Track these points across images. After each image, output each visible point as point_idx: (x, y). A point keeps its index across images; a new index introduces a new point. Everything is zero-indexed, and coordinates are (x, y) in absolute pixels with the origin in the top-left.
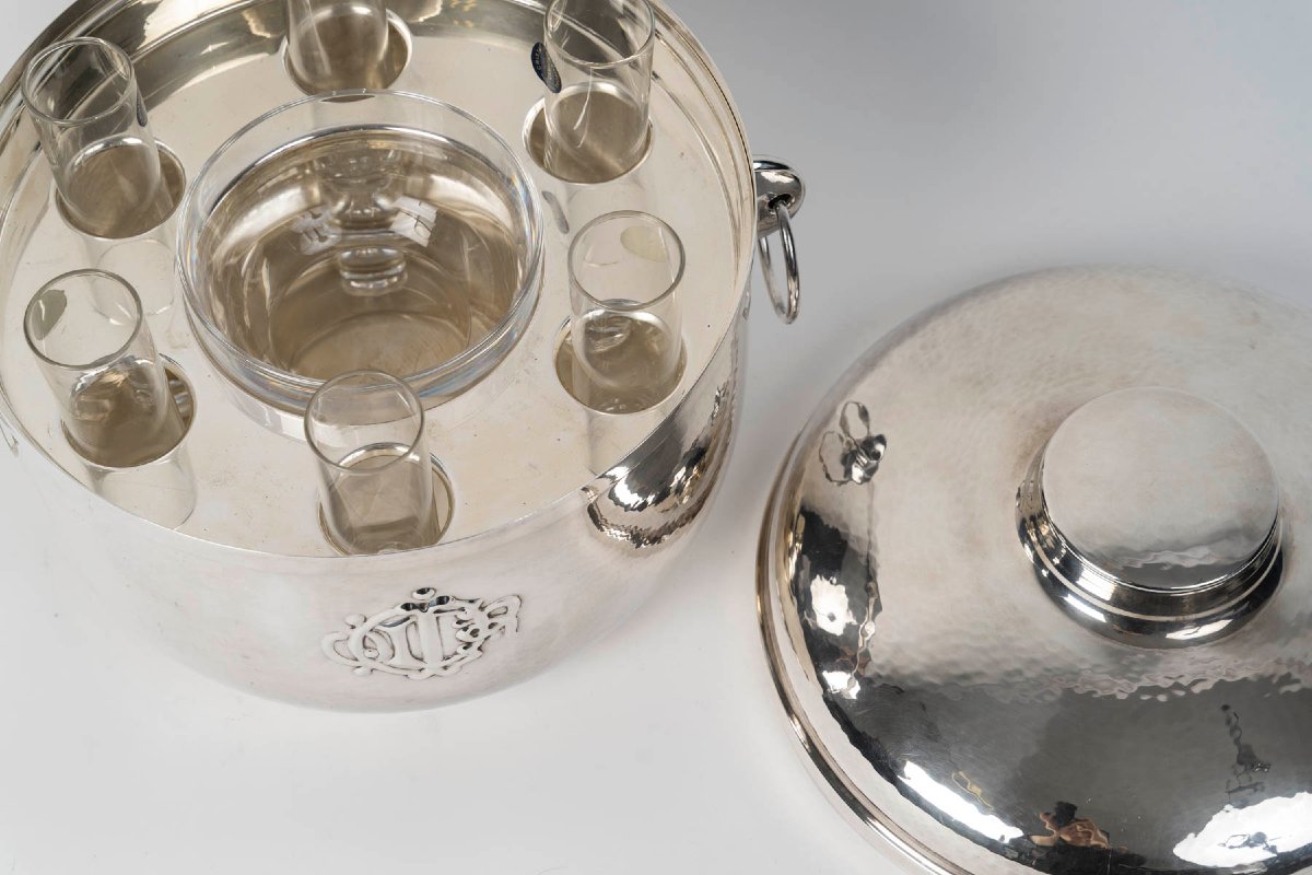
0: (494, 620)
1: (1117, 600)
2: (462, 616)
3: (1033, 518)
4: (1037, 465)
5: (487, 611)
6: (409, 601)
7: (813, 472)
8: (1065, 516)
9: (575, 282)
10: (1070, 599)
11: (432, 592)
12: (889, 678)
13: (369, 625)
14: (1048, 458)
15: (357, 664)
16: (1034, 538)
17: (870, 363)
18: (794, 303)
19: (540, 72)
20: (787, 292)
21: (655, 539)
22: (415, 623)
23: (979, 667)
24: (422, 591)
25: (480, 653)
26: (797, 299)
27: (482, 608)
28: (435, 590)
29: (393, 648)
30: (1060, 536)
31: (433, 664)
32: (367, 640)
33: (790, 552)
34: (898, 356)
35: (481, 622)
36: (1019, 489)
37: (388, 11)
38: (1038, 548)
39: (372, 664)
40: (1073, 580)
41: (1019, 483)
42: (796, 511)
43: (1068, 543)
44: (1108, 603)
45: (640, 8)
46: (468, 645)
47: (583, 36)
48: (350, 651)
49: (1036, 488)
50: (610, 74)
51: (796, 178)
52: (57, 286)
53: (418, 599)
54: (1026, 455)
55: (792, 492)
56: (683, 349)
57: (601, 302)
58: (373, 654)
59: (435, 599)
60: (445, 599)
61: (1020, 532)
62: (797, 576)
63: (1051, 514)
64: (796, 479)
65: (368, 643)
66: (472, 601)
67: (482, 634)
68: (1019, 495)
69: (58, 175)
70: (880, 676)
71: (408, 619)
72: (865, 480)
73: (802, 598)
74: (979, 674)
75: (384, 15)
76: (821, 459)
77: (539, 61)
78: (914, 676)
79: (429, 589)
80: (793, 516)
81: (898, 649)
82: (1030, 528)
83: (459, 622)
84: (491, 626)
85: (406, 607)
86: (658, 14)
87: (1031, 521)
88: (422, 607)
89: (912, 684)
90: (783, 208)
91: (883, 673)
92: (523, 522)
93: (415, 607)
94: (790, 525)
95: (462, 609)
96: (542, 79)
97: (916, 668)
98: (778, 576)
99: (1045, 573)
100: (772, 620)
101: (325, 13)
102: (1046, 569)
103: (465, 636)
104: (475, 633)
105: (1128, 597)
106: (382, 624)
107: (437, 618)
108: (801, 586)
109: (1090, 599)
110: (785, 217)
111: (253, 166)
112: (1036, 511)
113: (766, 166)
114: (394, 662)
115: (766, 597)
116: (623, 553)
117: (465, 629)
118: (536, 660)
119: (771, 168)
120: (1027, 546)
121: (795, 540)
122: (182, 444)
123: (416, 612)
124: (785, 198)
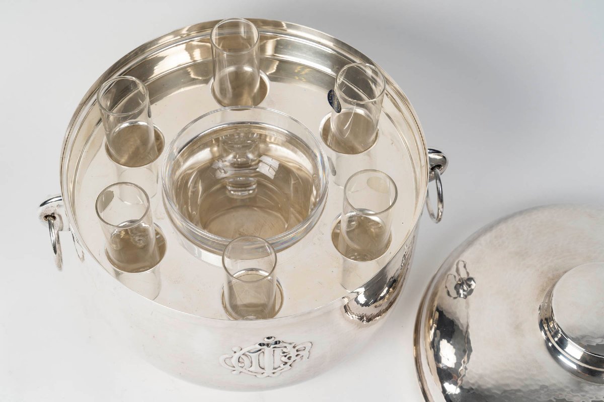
0: (298, 353)
1: (583, 360)
2: (285, 350)
3: (546, 319)
4: (550, 295)
5: (297, 348)
6: (262, 342)
7: (442, 292)
8: (561, 319)
9: (346, 199)
10: (561, 357)
11: (273, 338)
12: (476, 389)
13: (242, 352)
14: (555, 292)
15: (234, 369)
16: (546, 328)
17: (470, 243)
18: (440, 214)
19: (331, 103)
20: (437, 209)
21: (369, 320)
22: (263, 352)
23: (518, 387)
24: (268, 338)
25: (290, 367)
26: (442, 213)
27: (294, 347)
28: (275, 338)
29: (252, 363)
30: (559, 329)
31: (269, 371)
32: (240, 358)
33: (431, 329)
34: (484, 240)
35: (293, 353)
36: (540, 306)
37: (260, 71)
38: (548, 333)
39: (241, 370)
40: (563, 349)
41: (540, 303)
42: (434, 309)
43: (562, 331)
44: (578, 360)
45: (380, 78)
46: (286, 363)
47: (351, 88)
48: (232, 364)
49: (548, 306)
50: (362, 106)
51: (444, 157)
52: (111, 189)
53: (267, 341)
54: (543, 290)
55: (432, 300)
56: (390, 235)
57: (356, 209)
58: (242, 365)
59: (274, 342)
60: (278, 342)
61: (540, 325)
62: (434, 340)
63: (555, 318)
64: (435, 294)
65: (241, 360)
66: (290, 344)
67: (292, 359)
68: (540, 308)
69: (108, 136)
70: (472, 389)
71: (260, 350)
72: (466, 297)
73: (436, 350)
74: (519, 391)
75: (259, 72)
76: (446, 287)
77: (331, 97)
78: (488, 390)
79: (272, 337)
80: (433, 312)
81: (481, 376)
82: (545, 323)
83: (284, 353)
84: (297, 356)
85: (260, 345)
86: (387, 81)
87: (546, 321)
88: (268, 345)
89: (487, 393)
90: (437, 170)
91: (473, 387)
92: (319, 309)
93: (264, 345)
94: (431, 315)
95: (286, 347)
96: (332, 106)
97: (489, 386)
98: (425, 338)
99: (550, 345)
100: (421, 360)
101: (232, 69)
102: (551, 343)
103: (285, 359)
104: (289, 358)
105: (590, 359)
106: (249, 352)
107: (274, 351)
108: (435, 345)
109: (571, 358)
110: (438, 175)
111: (197, 136)
112: (547, 316)
113: (431, 151)
114: (251, 369)
115: (418, 348)
116: (357, 326)
117: (285, 356)
118: (315, 371)
119: (432, 152)
120: (542, 332)
121: (433, 323)
122: (158, 265)
123: (265, 347)
124: (439, 166)
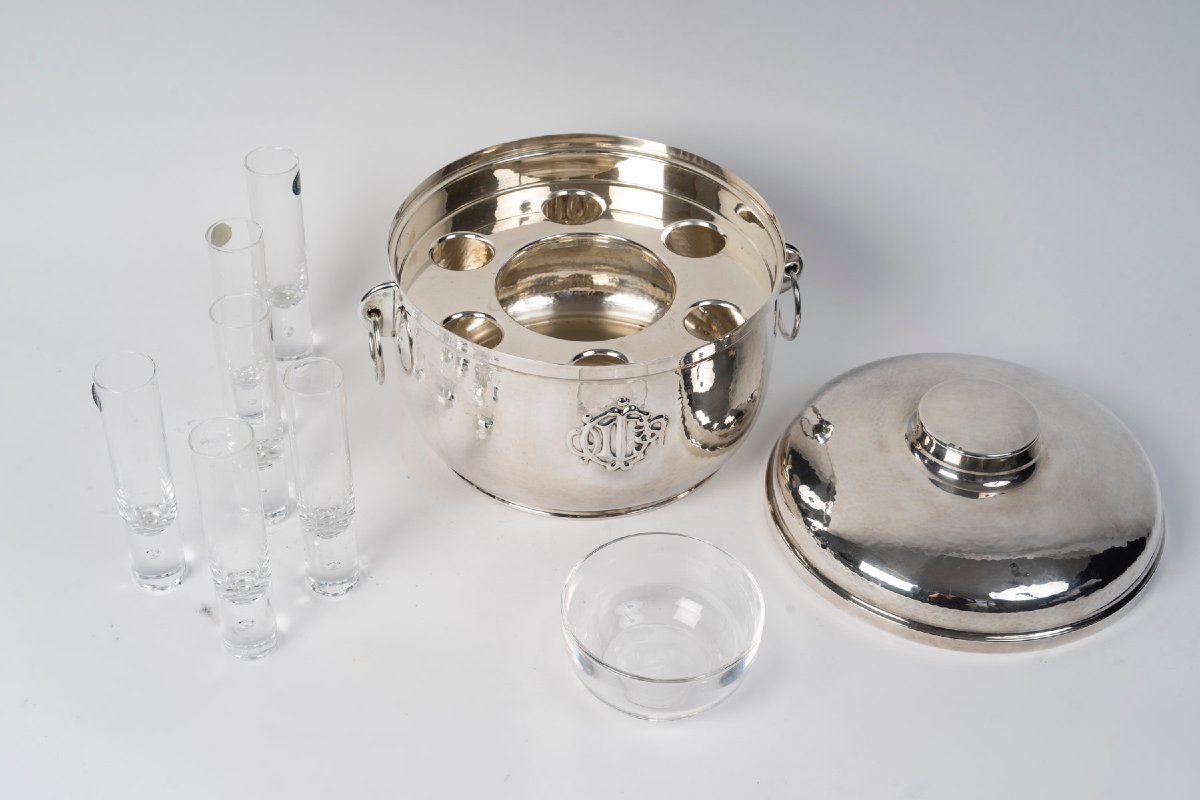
1: (962, 465)
10: (941, 472)
13: (593, 423)
21: (713, 448)
25: (644, 456)
29: (602, 443)
31: (620, 458)
32: (590, 435)
40: (941, 460)
42: (787, 451)
43: (936, 441)
44: (959, 468)
63: (928, 430)
80: (786, 453)
82: (917, 444)
87: (917, 441)
90: (793, 274)
105: (967, 464)
106: (600, 423)
109: (952, 468)
112: (919, 436)
114: (601, 454)
121: (787, 464)
124: (795, 268)
